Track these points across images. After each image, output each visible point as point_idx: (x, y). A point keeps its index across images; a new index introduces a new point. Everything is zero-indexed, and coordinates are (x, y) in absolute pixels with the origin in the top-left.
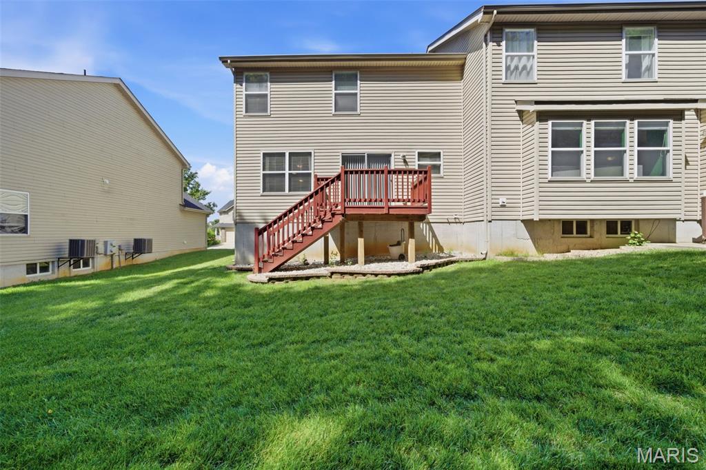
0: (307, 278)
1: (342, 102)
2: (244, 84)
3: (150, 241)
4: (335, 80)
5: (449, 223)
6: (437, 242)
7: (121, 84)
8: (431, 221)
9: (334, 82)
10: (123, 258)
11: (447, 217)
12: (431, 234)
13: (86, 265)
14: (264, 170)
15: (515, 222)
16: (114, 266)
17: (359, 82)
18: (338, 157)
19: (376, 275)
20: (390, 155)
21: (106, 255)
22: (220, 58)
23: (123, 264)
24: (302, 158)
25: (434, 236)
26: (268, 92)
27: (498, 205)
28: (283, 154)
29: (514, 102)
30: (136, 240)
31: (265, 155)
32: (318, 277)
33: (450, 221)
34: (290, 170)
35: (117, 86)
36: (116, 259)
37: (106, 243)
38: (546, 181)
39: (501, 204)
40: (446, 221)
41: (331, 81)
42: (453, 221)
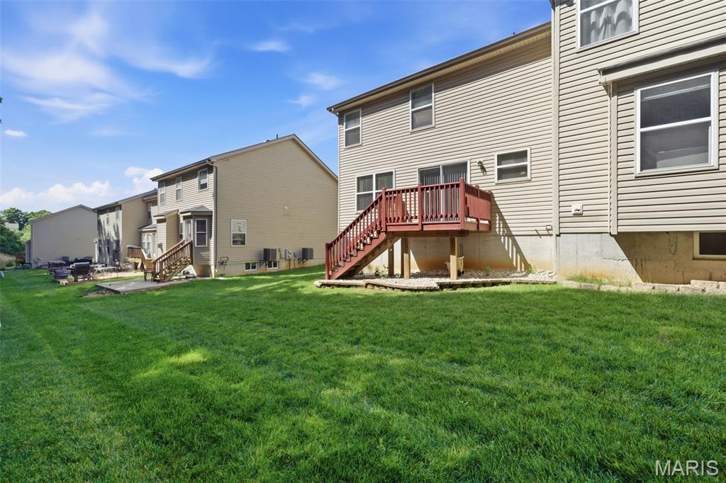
0: (349, 286)
1: (418, 118)
2: (344, 124)
3: (312, 250)
4: (412, 99)
5: (540, 235)
6: (523, 259)
7: (296, 138)
8: (514, 233)
9: (410, 102)
10: (296, 262)
11: (534, 229)
12: (514, 249)
13: (275, 266)
14: (358, 191)
15: (600, 235)
16: (291, 267)
17: (433, 94)
18: (415, 173)
19: (393, 288)
20: (465, 164)
21: (286, 259)
22: (328, 109)
23: (297, 267)
24: (386, 178)
25: (519, 251)
26: (360, 126)
27: (570, 214)
28: (372, 176)
29: (596, 72)
30: (303, 249)
31: (359, 179)
32: (356, 286)
33: (540, 233)
34: (377, 189)
35: (293, 140)
36: (292, 262)
37: (286, 250)
38: (633, 177)
39: (573, 212)
40: (535, 233)
41: (408, 101)
42: (546, 233)
